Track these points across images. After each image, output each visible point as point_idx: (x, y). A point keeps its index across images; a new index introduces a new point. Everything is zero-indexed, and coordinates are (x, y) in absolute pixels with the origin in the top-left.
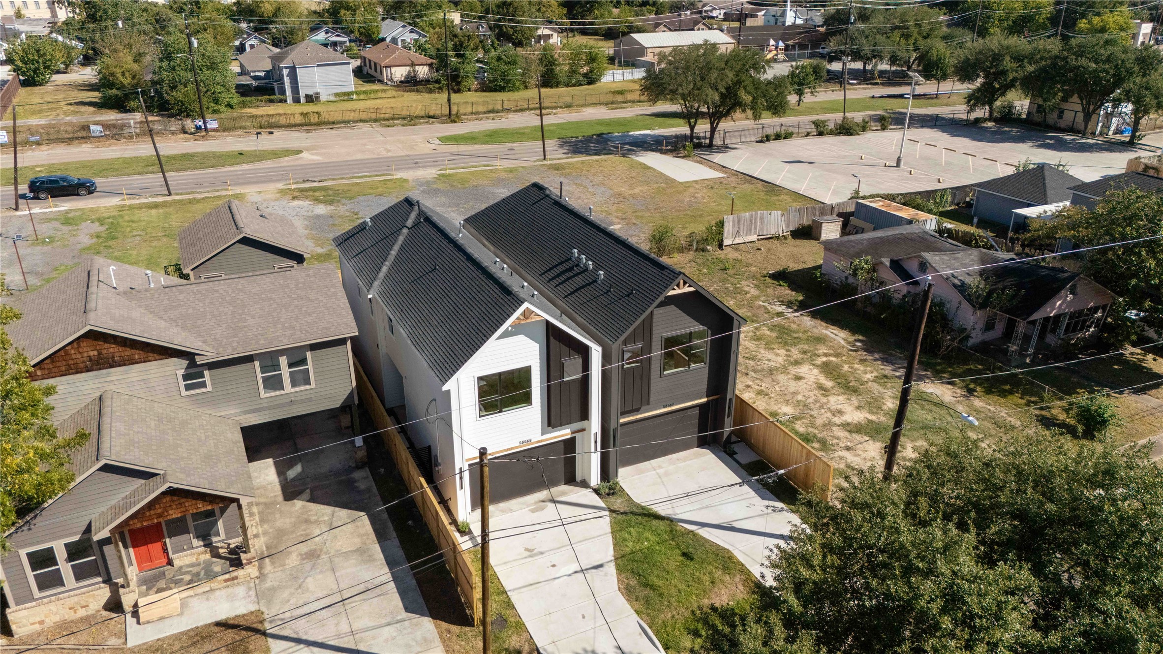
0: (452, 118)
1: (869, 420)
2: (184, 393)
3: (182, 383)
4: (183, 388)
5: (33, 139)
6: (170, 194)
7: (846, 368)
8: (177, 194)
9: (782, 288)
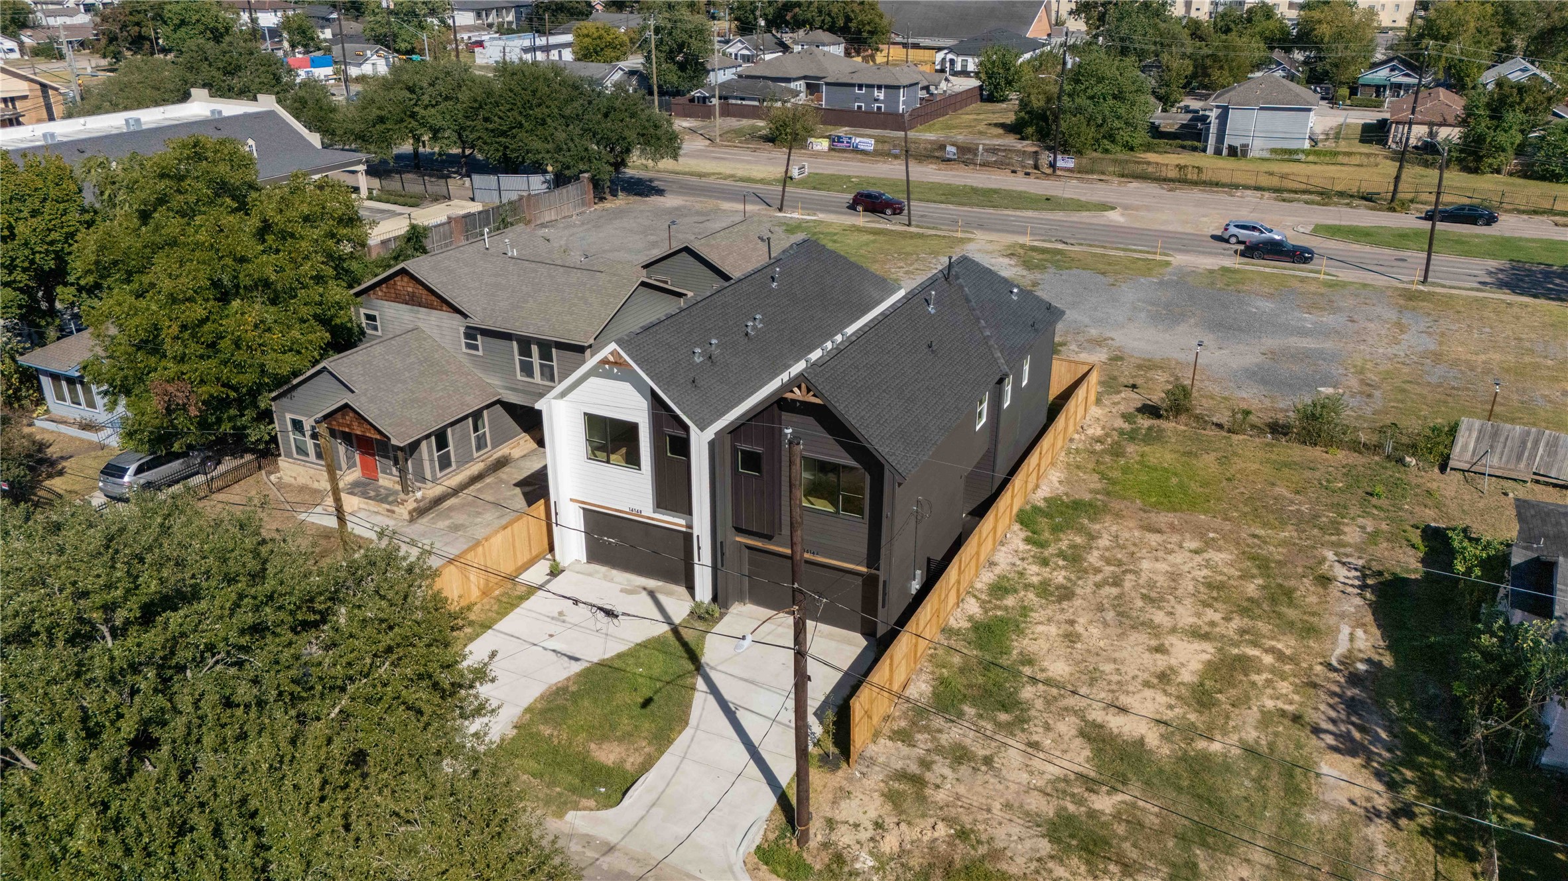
0: (1393, 205)
1: (1141, 742)
2: (464, 350)
3: (463, 340)
4: (464, 345)
5: (894, 151)
6: (909, 225)
7: (1259, 679)
8: (917, 226)
9: (1411, 552)
